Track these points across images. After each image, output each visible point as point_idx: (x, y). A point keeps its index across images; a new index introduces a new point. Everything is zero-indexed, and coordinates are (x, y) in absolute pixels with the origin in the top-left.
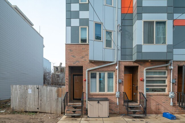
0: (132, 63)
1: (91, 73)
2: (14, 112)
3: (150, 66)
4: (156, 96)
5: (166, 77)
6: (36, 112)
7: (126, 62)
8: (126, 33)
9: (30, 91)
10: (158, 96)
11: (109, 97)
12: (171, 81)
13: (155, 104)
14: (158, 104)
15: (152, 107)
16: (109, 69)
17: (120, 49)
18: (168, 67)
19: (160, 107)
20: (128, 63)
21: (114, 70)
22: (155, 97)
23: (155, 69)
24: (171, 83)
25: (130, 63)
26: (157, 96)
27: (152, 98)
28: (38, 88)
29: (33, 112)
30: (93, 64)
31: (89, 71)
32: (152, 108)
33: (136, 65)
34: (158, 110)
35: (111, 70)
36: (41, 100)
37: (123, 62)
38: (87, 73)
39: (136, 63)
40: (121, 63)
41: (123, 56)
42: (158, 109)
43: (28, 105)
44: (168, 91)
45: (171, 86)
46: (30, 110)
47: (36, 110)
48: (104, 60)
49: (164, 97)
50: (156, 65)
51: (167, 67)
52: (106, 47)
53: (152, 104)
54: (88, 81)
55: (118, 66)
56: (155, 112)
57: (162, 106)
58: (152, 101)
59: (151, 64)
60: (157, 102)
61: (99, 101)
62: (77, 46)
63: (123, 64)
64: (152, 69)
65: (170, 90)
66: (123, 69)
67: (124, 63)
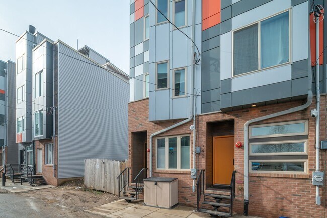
0: (221, 115)
1: (158, 139)
2: (86, 189)
3: (259, 116)
4: (274, 179)
5: (306, 137)
6: (103, 192)
7: (209, 116)
8: (212, 62)
9: (97, 166)
10: (280, 180)
11: (180, 178)
12: (317, 146)
13: (271, 196)
14: (282, 199)
15: (264, 203)
16: (181, 131)
17: (200, 94)
18: (307, 112)
19: (284, 205)
20: (212, 116)
21: (188, 132)
22: (272, 182)
23: (271, 121)
24: (317, 150)
25: (216, 115)
26: (277, 180)
27: (263, 182)
28: (104, 163)
29: (100, 191)
30: (159, 126)
31: (153, 137)
32: (264, 205)
33: (228, 117)
34: (281, 210)
35: (184, 132)
36: (106, 178)
37: (204, 116)
38: (151, 140)
39: (228, 114)
40: (200, 118)
41: (206, 104)
42: (279, 208)
43: (96, 183)
44: (310, 170)
45: (316, 158)
46: (98, 189)
47: (103, 189)
48: (171, 118)
49: (297, 182)
50: (274, 112)
51: (304, 111)
52: (175, 96)
53: (263, 195)
54: (153, 152)
55: (196, 124)
56: (271, 214)
57: (291, 202)
58: (264, 191)
59: (261, 111)
60: (276, 193)
61: (158, 183)
62: (141, 102)
63: (204, 119)
64: (264, 122)
65: (315, 167)
66: (204, 127)
67: (206, 117)
